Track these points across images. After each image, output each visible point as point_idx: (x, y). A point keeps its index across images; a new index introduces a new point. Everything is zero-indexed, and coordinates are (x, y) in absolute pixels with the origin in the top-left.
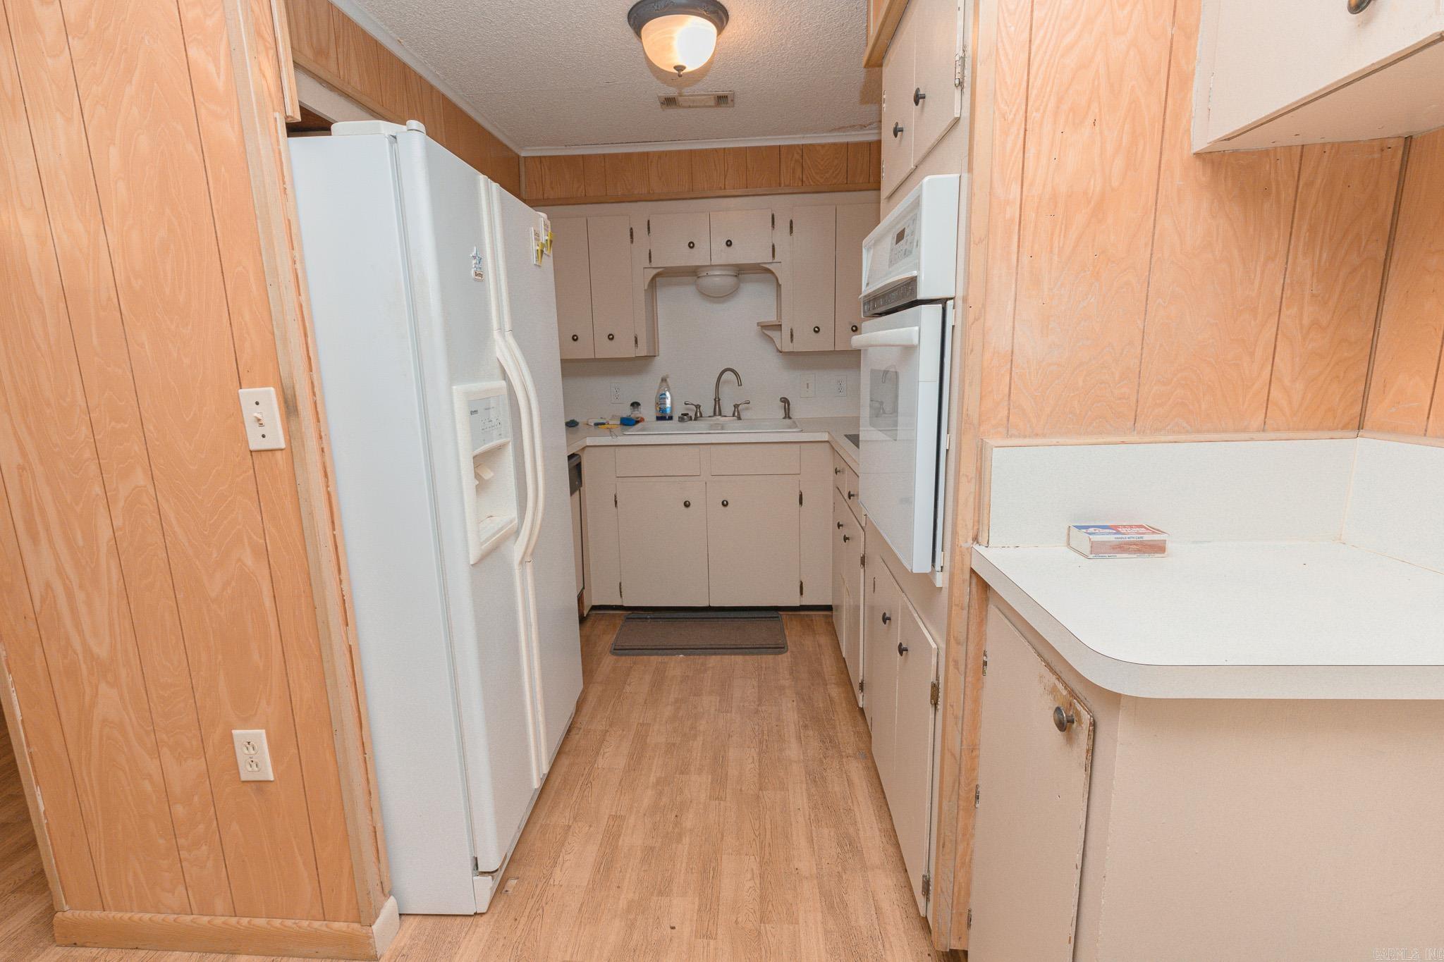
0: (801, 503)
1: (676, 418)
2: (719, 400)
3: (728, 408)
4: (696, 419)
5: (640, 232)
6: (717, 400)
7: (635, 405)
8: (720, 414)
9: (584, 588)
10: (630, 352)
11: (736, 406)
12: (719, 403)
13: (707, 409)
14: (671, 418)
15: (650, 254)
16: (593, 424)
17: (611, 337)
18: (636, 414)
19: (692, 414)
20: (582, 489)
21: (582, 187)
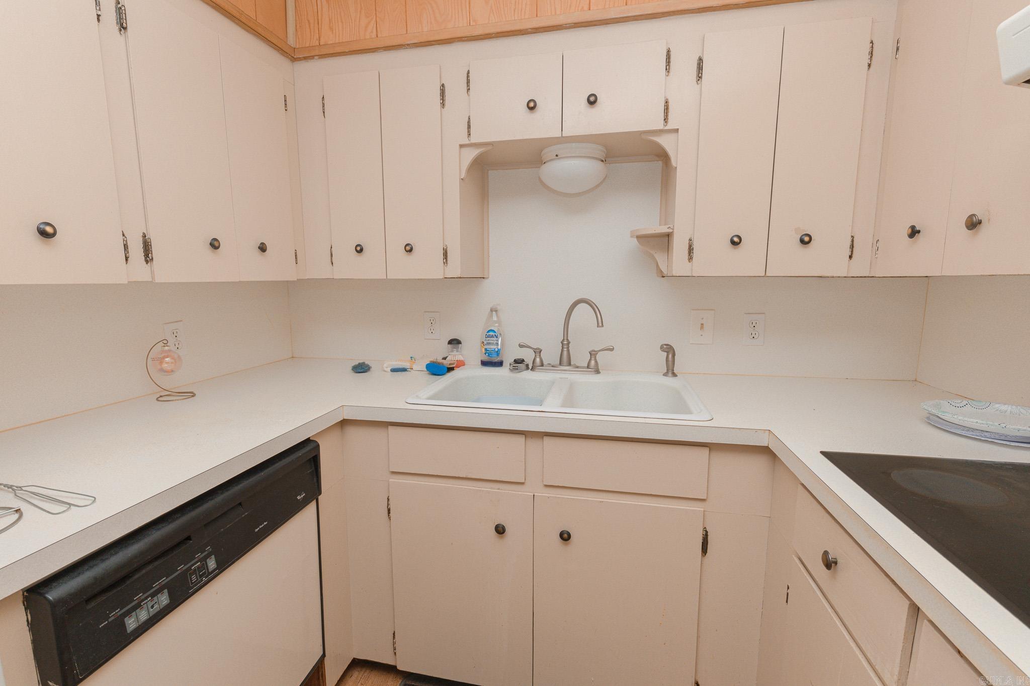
0: (704, 550)
1: (506, 364)
2: (569, 343)
3: (580, 357)
4: (533, 369)
5: (455, 90)
6: (565, 344)
7: (455, 342)
8: (570, 364)
9: (324, 655)
10: (436, 271)
11: (593, 354)
12: (568, 348)
13: (551, 354)
14: (500, 364)
15: (469, 122)
16: (389, 369)
17: (409, 249)
18: (454, 356)
19: (529, 360)
20: (320, 497)
21: (373, 22)
